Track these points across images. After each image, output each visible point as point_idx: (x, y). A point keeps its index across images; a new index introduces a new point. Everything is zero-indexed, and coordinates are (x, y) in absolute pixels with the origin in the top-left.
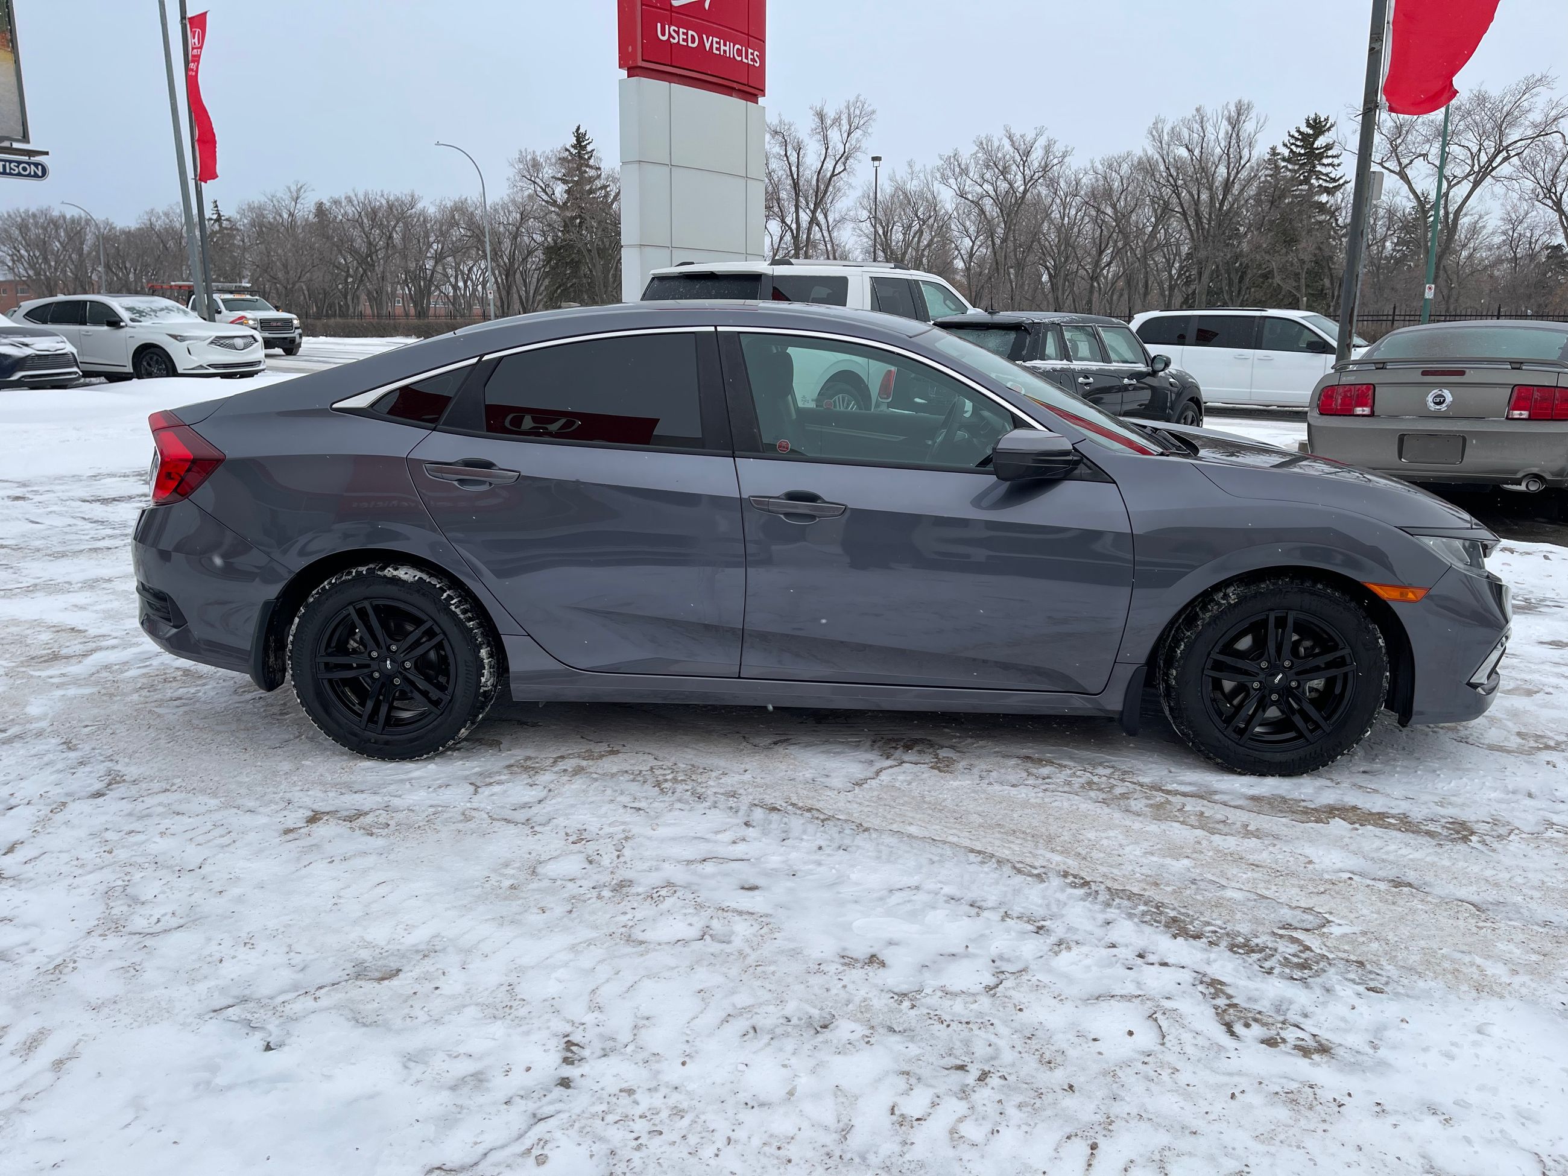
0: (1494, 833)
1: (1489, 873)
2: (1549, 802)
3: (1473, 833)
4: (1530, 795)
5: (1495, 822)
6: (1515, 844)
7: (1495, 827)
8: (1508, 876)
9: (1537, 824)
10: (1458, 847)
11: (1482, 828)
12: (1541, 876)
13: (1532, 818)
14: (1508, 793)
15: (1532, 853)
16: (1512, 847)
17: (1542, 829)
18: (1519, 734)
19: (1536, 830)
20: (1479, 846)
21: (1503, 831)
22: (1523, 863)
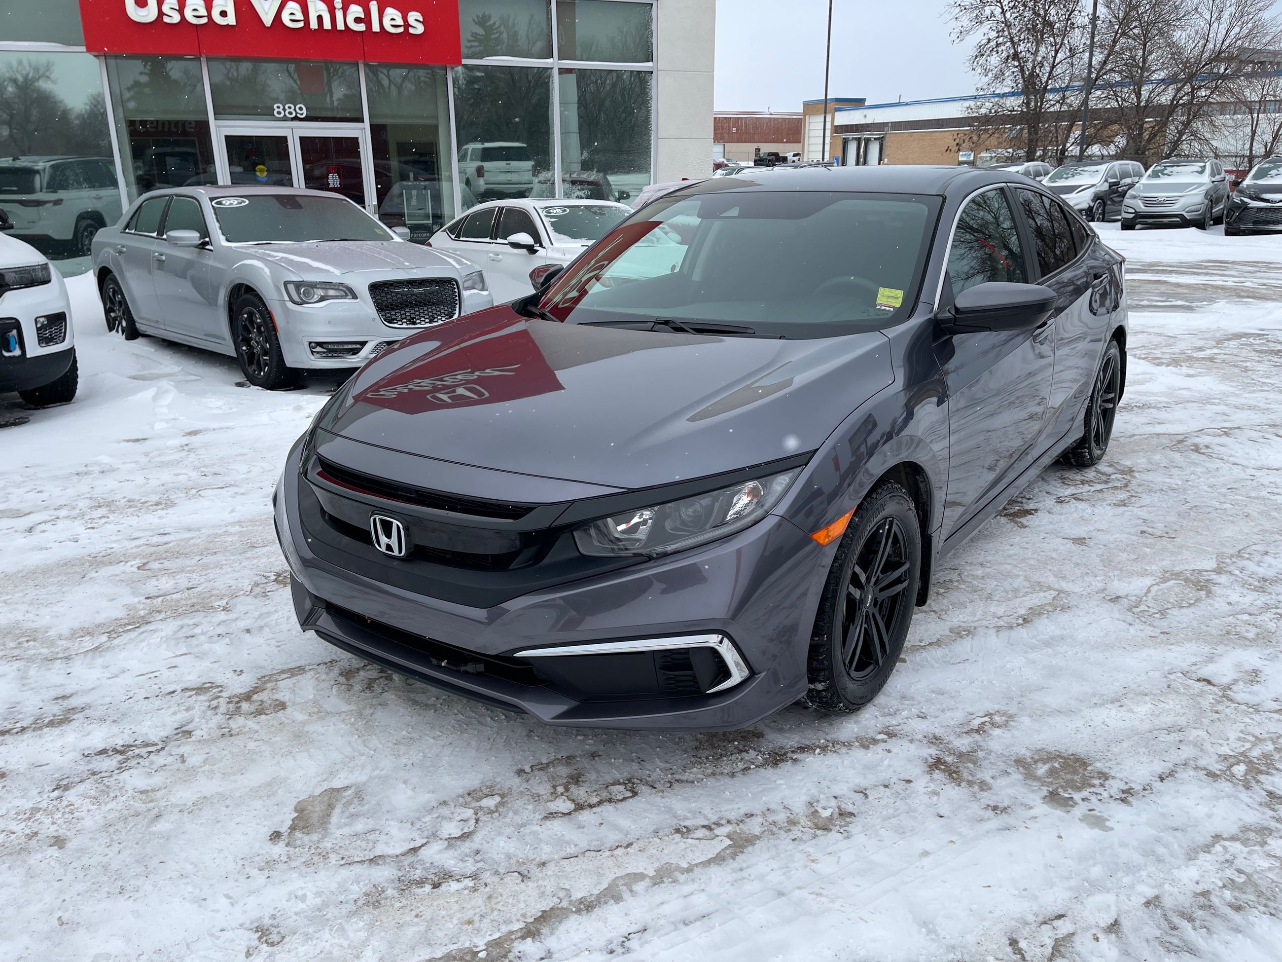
0: (262, 586)
1: (255, 561)
2: (231, 631)
3: (275, 580)
4: (248, 631)
5: (265, 595)
6: (246, 585)
7: (263, 590)
8: (243, 564)
9: (235, 605)
10: (280, 568)
11: (271, 586)
12: (223, 571)
13: (241, 608)
14: (266, 625)
15: (232, 582)
16: (247, 582)
17: (231, 603)
18: (282, 706)
19: (235, 600)
20: (269, 574)
21: (258, 590)
22: (237, 575)
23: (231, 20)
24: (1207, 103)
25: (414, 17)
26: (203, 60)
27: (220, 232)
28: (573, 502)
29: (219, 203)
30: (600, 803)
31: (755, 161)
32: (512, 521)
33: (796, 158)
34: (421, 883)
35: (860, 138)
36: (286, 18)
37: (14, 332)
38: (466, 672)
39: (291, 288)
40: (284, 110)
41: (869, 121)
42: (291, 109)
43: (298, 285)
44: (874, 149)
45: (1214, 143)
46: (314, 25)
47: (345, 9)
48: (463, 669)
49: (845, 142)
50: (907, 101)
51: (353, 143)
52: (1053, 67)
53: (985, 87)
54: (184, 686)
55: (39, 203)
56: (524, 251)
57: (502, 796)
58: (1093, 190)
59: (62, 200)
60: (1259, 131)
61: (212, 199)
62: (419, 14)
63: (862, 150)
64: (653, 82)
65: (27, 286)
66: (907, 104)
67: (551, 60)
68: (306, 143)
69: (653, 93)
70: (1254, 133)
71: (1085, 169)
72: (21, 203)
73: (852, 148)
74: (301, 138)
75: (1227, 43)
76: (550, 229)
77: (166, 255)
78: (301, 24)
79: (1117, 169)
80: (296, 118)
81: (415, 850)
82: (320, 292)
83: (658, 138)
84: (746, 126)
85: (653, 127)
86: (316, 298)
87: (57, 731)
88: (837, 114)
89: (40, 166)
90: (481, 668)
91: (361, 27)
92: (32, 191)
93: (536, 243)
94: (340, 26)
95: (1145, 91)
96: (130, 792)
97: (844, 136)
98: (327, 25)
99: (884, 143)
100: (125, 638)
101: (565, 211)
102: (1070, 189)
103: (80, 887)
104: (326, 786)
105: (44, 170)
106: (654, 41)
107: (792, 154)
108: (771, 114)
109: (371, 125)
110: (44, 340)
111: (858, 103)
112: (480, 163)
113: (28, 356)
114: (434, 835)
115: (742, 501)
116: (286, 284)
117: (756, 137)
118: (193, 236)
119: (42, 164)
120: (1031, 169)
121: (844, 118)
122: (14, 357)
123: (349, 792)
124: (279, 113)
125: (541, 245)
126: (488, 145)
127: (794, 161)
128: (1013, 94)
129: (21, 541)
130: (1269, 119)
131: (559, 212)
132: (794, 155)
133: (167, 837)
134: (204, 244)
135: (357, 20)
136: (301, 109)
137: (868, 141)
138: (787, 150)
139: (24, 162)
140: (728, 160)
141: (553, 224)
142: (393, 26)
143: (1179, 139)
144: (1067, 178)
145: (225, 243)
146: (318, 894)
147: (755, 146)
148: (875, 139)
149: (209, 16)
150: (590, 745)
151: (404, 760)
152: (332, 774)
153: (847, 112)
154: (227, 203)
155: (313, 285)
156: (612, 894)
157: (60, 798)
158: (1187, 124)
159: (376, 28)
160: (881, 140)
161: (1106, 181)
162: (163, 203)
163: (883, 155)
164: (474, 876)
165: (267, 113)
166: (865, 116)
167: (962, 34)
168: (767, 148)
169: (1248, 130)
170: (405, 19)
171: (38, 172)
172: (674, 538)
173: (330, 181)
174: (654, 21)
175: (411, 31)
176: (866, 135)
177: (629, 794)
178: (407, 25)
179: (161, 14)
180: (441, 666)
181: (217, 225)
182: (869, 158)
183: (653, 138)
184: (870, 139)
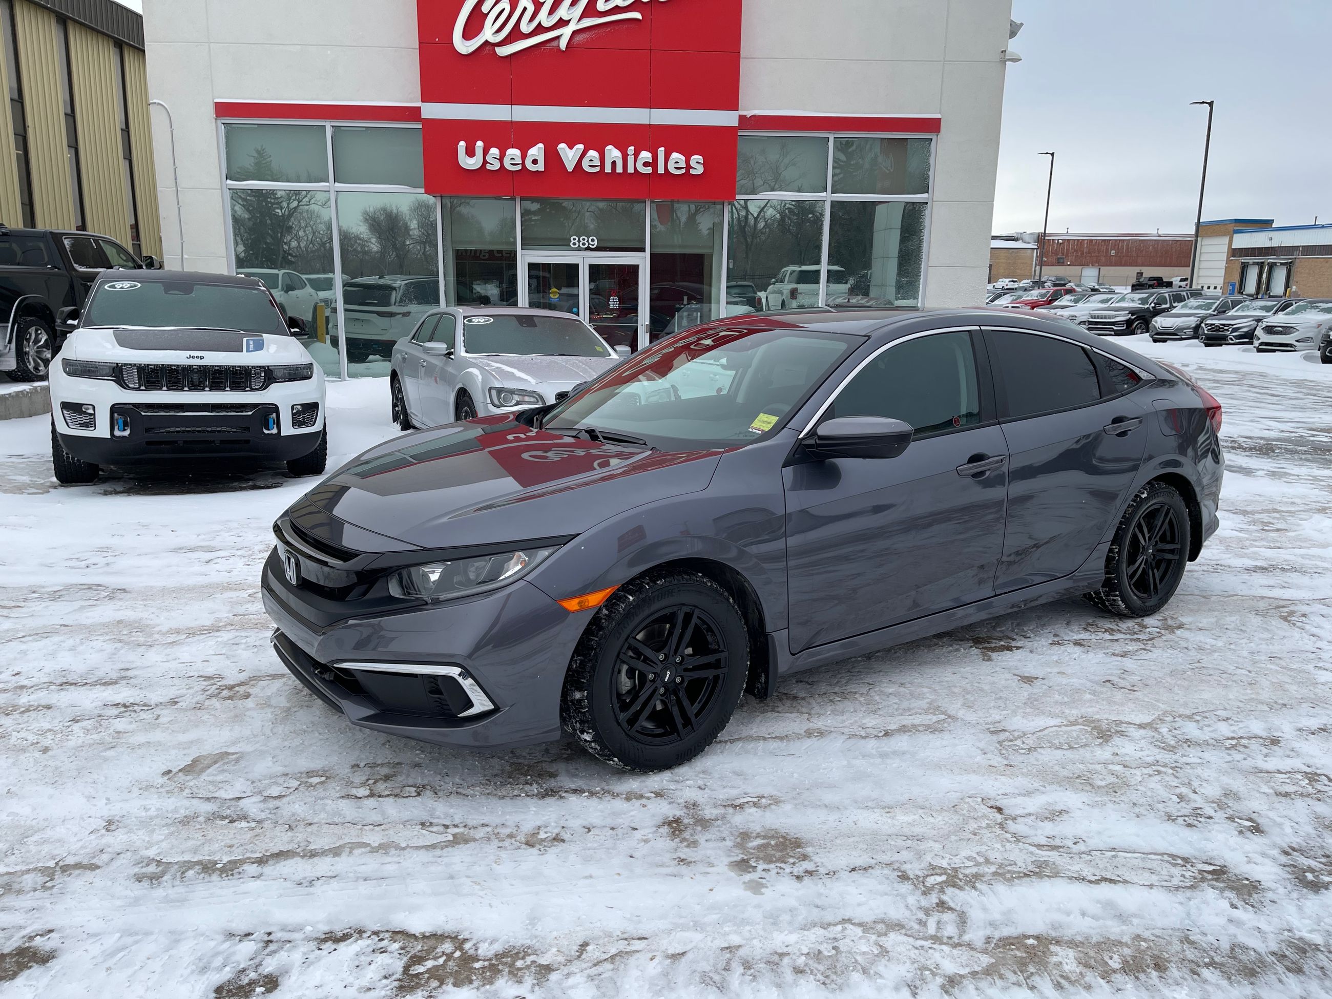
18: (247, 697)
23: (540, 167)
25: (696, 159)
26: (518, 200)
27: (462, 344)
28: (384, 553)
29: (470, 321)
30: (388, 795)
31: (1133, 286)
32: (341, 563)
33: (1183, 284)
34: (223, 818)
35: (1262, 263)
36: (585, 165)
37: (274, 415)
38: (325, 680)
39: (494, 392)
40: (579, 241)
41: (1275, 244)
42: (585, 241)
43: (500, 391)
44: (1280, 276)
46: (608, 169)
47: (636, 155)
48: (324, 676)
49: (1244, 267)
51: (633, 270)
54: (201, 674)
55: (391, 315)
57: (327, 778)
59: (410, 313)
61: (465, 318)
62: (701, 157)
63: (1264, 276)
64: (927, 213)
65: (290, 380)
66: (1323, 227)
67: (824, 194)
68: (595, 270)
69: (927, 223)
72: (380, 314)
73: (1252, 276)
74: (590, 265)
77: (428, 362)
78: (598, 169)
80: (588, 249)
81: (240, 798)
82: (517, 398)
83: (928, 266)
84: (1127, 249)
85: (924, 256)
86: (514, 402)
87: (103, 688)
88: (1236, 236)
89: (397, 284)
90: (332, 676)
91: (649, 170)
92: (388, 304)
94: (631, 170)
96: (111, 731)
97: (1243, 260)
98: (619, 169)
99: (1293, 269)
100: (197, 637)
103: (34, 776)
104: (223, 750)
105: (399, 288)
106: (931, 173)
107: (1179, 278)
108: (1159, 236)
109: (651, 254)
110: (296, 423)
111: (1264, 225)
112: (794, 286)
113: (282, 434)
114: (260, 792)
115: (514, 568)
116: (490, 389)
117: (1140, 260)
118: (442, 346)
119: (399, 282)
121: (1243, 241)
122: (272, 434)
123: (234, 756)
124: (574, 244)
126: (804, 268)
127: (1180, 287)
129: (197, 568)
132: (1182, 280)
133: (106, 760)
134: (450, 354)
135: (646, 164)
136: (593, 240)
137: (1272, 266)
138: (1175, 275)
139: (387, 280)
140: (1099, 284)
142: (676, 168)
145: (463, 354)
146: (158, 810)
147: (1138, 269)
148: (1282, 264)
149: (523, 164)
150: (420, 757)
151: (287, 743)
152: (234, 743)
153: (1249, 234)
154: (476, 321)
155: (512, 392)
156: (336, 852)
157: (69, 726)
159: (661, 170)
160: (1289, 266)
162: (436, 318)
163: (1291, 282)
164: (260, 822)
165: (563, 243)
166: (1271, 239)
168: (1150, 272)
170: (687, 162)
171: (394, 289)
172: (453, 589)
173: (611, 303)
174: (933, 155)
175: (692, 172)
176: (1271, 259)
177: (415, 794)
178: (688, 167)
179: (485, 162)
181: (463, 338)
182: (1273, 285)
183: (922, 266)
184: (1275, 264)
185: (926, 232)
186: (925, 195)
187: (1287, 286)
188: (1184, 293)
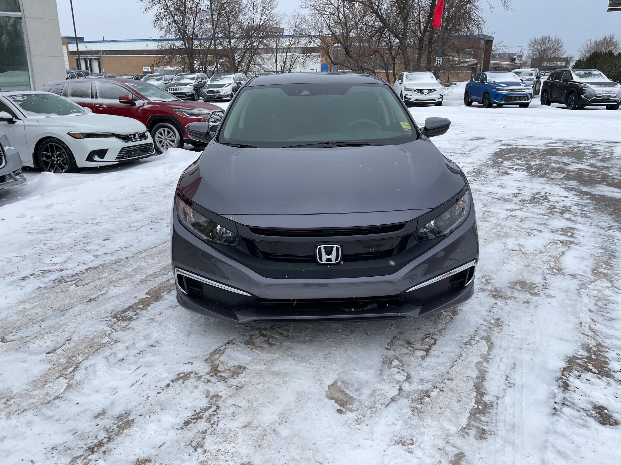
24: (257, 48)
35: (86, 58)
38: (368, 310)
41: (89, 49)
44: (95, 64)
45: (264, 66)
48: (366, 309)
49: (78, 61)
50: (109, 40)
52: (194, 28)
53: (163, 36)
56: (6, 122)
58: (231, 86)
60: (278, 60)
63: (88, 65)
64: (23, 24)
66: (109, 42)
69: (24, 30)
70: (276, 61)
71: (225, 76)
73: (82, 63)
75: (261, 23)
76: (20, 109)
79: (237, 76)
83: (31, 56)
85: (27, 50)
88: (69, 45)
90: (375, 305)
93: (13, 117)
95: (233, 41)
97: (76, 57)
99: (101, 61)
101: (24, 98)
102: (222, 86)
111: (80, 40)
120: (200, 76)
121: (74, 47)
125: (17, 118)
128: (177, 40)
130: (281, 56)
131: (21, 98)
137: (90, 60)
141: (20, 105)
143: (250, 64)
144: (218, 81)
148: (95, 59)
153: (75, 45)
158: (252, 57)
160: (98, 60)
161: (235, 82)
163: (101, 68)
166: (86, 47)
167: (147, 9)
169: (274, 61)
176: (89, 57)
180: (352, 311)
182: (93, 69)
183: (27, 55)
184: (92, 59)
185: (25, 36)
186: (19, 13)
187: (100, 70)
188: (82, 73)
